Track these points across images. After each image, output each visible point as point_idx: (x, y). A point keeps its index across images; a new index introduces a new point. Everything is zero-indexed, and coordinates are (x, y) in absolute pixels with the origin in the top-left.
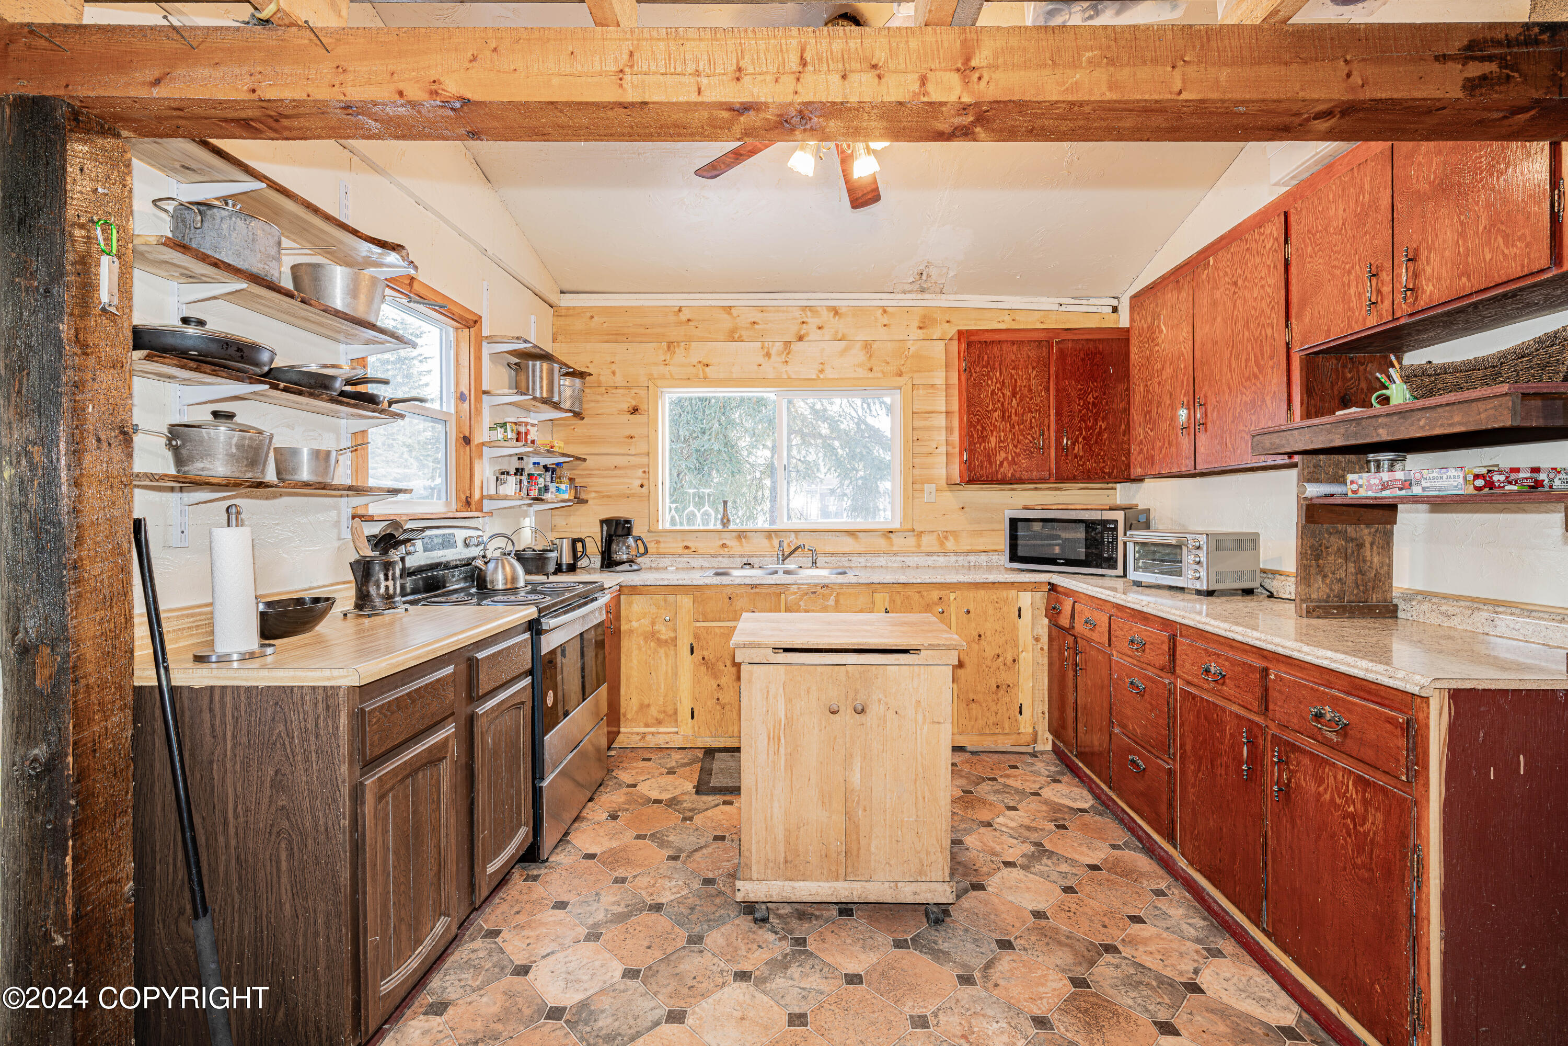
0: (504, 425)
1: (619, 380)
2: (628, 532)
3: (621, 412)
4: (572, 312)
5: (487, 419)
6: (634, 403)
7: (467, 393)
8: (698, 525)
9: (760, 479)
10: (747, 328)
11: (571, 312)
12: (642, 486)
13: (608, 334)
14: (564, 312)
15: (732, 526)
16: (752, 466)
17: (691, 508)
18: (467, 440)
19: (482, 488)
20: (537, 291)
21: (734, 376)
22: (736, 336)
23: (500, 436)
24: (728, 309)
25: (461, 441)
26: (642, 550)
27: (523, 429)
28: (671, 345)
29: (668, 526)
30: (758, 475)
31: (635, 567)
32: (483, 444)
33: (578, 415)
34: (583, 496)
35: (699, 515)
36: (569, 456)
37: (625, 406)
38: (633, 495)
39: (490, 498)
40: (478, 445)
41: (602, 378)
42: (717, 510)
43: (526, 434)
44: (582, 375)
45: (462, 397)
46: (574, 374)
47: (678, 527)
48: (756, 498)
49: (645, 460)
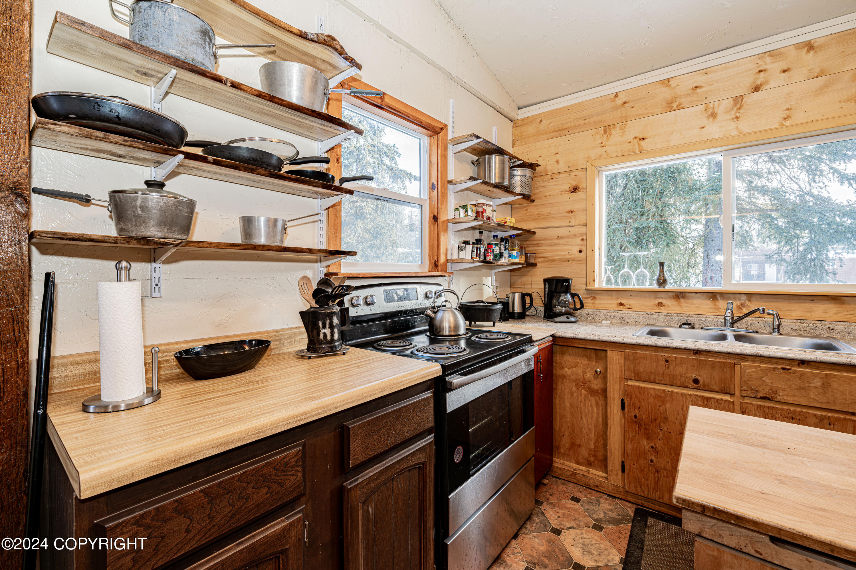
0: (465, 207)
1: (562, 167)
2: (567, 289)
3: (563, 192)
4: (527, 121)
5: (452, 202)
6: (574, 183)
7: (436, 183)
8: (633, 285)
9: (693, 250)
10: (687, 95)
11: (525, 122)
12: (580, 251)
13: (553, 132)
14: (520, 123)
15: (668, 287)
16: (686, 238)
17: (626, 269)
18: (435, 218)
19: (446, 254)
20: (497, 107)
21: (673, 144)
22: (675, 105)
23: (462, 215)
24: (666, 82)
25: (432, 219)
26: (578, 306)
27: (480, 209)
28: (607, 129)
29: (604, 286)
30: (691, 245)
31: (572, 319)
32: (448, 221)
33: (526, 197)
34: (532, 261)
35: (633, 276)
36: (519, 229)
37: (567, 187)
38: (573, 259)
39: (453, 262)
40: (443, 222)
41: (549, 168)
42: (653, 273)
43: (483, 212)
44: (532, 166)
45: (432, 187)
46: (524, 165)
47: (613, 287)
48: (688, 263)
49: (583, 230)
